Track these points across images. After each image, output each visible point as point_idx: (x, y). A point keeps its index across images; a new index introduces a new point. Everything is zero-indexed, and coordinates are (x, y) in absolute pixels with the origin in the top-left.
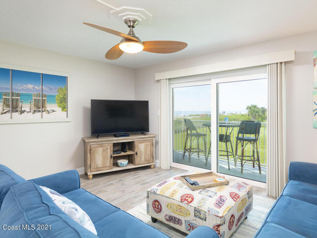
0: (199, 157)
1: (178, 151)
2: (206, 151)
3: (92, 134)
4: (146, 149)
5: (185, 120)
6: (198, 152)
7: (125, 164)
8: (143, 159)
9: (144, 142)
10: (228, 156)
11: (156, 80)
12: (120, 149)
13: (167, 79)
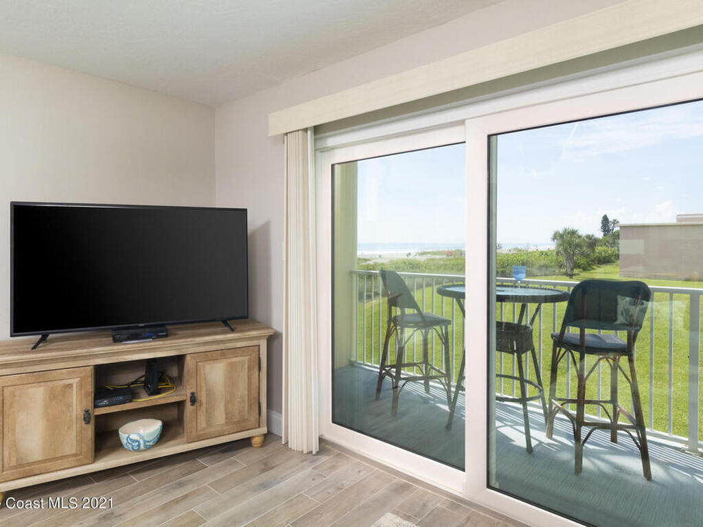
0: (427, 390)
1: (368, 366)
2: (448, 375)
3: (15, 332)
4: (231, 381)
5: (384, 274)
6: (427, 378)
7: (145, 441)
8: (220, 417)
9: (223, 354)
10: (523, 400)
11: (270, 135)
12: (143, 379)
13: (306, 130)
